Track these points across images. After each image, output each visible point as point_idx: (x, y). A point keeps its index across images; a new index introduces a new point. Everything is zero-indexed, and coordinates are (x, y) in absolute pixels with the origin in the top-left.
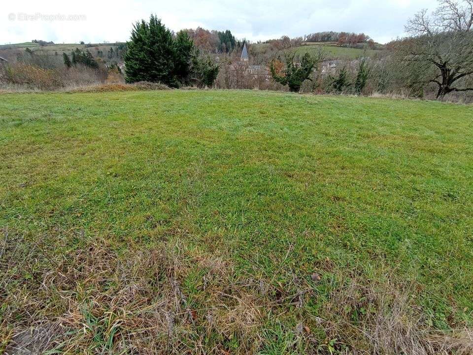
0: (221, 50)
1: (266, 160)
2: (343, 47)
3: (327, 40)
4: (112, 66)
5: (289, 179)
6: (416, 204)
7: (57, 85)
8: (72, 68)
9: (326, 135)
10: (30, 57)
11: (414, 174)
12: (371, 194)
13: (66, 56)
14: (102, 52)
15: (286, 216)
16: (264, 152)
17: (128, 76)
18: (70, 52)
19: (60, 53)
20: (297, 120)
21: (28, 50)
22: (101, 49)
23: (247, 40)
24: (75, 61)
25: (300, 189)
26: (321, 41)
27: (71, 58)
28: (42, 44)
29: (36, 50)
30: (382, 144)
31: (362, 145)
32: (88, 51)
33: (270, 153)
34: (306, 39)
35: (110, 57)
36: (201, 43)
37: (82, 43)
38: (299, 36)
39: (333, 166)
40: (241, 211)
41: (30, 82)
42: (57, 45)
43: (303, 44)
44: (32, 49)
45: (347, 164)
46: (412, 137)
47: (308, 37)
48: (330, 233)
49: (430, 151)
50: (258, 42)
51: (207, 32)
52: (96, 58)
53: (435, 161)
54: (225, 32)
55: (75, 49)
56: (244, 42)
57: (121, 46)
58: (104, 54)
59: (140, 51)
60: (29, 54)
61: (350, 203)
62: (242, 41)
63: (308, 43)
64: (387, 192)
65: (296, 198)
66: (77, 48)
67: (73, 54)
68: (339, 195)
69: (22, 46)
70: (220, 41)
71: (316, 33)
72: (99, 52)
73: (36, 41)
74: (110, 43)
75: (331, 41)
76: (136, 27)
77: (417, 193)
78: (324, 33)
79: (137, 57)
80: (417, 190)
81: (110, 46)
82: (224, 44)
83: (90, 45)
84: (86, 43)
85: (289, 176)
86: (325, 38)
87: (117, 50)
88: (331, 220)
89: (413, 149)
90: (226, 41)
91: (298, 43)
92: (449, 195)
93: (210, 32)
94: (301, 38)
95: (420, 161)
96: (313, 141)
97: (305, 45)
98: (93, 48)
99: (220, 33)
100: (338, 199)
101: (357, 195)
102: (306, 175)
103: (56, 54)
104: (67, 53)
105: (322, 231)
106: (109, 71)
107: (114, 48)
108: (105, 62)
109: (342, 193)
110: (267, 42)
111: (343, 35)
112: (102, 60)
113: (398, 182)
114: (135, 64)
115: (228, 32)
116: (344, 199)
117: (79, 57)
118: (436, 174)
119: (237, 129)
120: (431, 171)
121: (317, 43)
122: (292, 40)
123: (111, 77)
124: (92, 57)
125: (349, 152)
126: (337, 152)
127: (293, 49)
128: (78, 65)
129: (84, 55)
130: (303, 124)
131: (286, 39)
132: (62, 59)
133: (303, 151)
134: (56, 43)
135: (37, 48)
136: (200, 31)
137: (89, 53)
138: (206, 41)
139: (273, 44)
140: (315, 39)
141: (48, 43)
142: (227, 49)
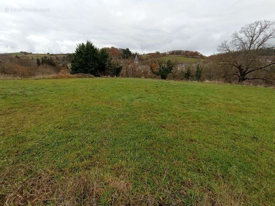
0: (124, 58)
1: (149, 118)
2: (187, 57)
3: (179, 54)
4: (64, 65)
5: (163, 129)
6: (237, 143)
7: (31, 74)
8: (41, 66)
9: (183, 103)
10: (17, 60)
11: (233, 125)
12: (211, 138)
13: (38, 60)
14: (58, 58)
15: (162, 152)
16: (148, 113)
17: (72, 70)
18: (41, 58)
19: (35, 58)
20: (166, 95)
21: (17, 57)
22: (58, 56)
23: (138, 53)
24: (43, 62)
25: (169, 135)
26: (176, 54)
27: (41, 61)
28: (25, 53)
29: (22, 57)
30: (213, 108)
31: (203, 109)
32: (51, 58)
33: (152, 113)
34: (168, 53)
35: (63, 61)
36: (113, 54)
37: (48, 53)
38: (165, 52)
39: (188, 121)
40: (135, 149)
41: (15, 74)
42: (34, 54)
43: (167, 55)
44: (19, 56)
45: (195, 120)
46: (228, 104)
47: (169, 52)
48: (189, 163)
49: (240, 112)
50: (143, 54)
51: (117, 49)
52: (55, 61)
53: (243, 117)
54: (126, 49)
55: (44, 56)
56: (136, 54)
57: (69, 55)
58: (60, 59)
59: (80, 58)
60: (17, 59)
61: (199, 143)
62: (135, 53)
63: (169, 55)
64: (220, 136)
65: (168, 141)
66: (45, 56)
67: (42, 59)
68: (193, 138)
69: (13, 54)
70: (123, 54)
71: (174, 50)
72: (57, 58)
73: (22, 52)
74: (64, 53)
75: (181, 54)
76: (79, 46)
77: (236, 136)
78: (178, 50)
79: (78, 61)
80: (236, 135)
81: (63, 55)
82: (125, 55)
83: (52, 55)
84: (50, 53)
85: (163, 127)
87: (67, 57)
88: (189, 154)
89: (230, 110)
90: (126, 54)
91: (164, 55)
92: (254, 137)
93: (118, 49)
94: (166, 53)
95: (235, 117)
96: (176, 107)
97: (168, 56)
98: (54, 56)
99: (123, 50)
100: (192, 140)
101: (202, 138)
102: (173, 126)
103: (33, 59)
104: (39, 58)
105: (185, 162)
106: (62, 68)
107: (65, 56)
108: (60, 63)
109: (194, 137)
110: (148, 54)
111: (187, 52)
112: (58, 62)
113: (225, 130)
114: (77, 64)
115: (128, 49)
116: (195, 141)
117: (45, 60)
118: (245, 125)
119: (132, 100)
120: (242, 123)
121: (174, 55)
122: (161, 53)
123: (62, 71)
124: (53, 61)
125: (196, 113)
126: (189, 113)
127: (162, 58)
128: (45, 65)
129: (49, 59)
130: (169, 97)
131: (158, 53)
132: (36, 61)
133: (170, 112)
135: (22, 56)
136: (113, 48)
137: (51, 59)
138: (116, 53)
139: (151, 55)
140: (173, 53)
141: (29, 53)
142: (127, 57)
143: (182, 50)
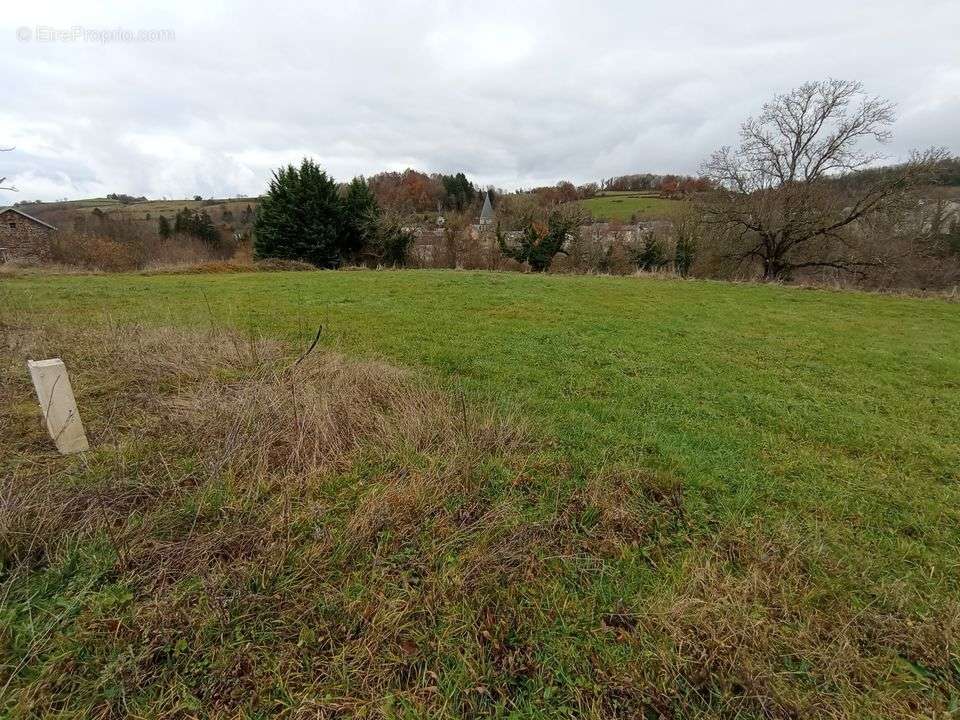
0: (447, 206)
2: (673, 198)
3: (644, 188)
4: (246, 235)
7: (137, 265)
8: (169, 242)
10: (97, 222)
13: (163, 222)
14: (230, 213)
18: (175, 214)
19: (156, 215)
21: (97, 212)
22: (230, 207)
23: (497, 187)
24: (178, 228)
26: (633, 190)
27: (172, 224)
28: (126, 200)
29: (114, 211)
32: (205, 212)
34: (605, 186)
35: (244, 222)
36: (412, 195)
37: (198, 199)
38: (590, 182)
41: (90, 262)
42: (152, 202)
43: (600, 194)
44: (103, 209)
47: (607, 183)
50: (517, 192)
51: (424, 176)
52: (217, 224)
54: (454, 176)
55: (182, 208)
56: (491, 193)
57: (261, 199)
58: (234, 215)
60: (97, 217)
62: (486, 190)
63: (607, 193)
66: (186, 208)
67: (178, 217)
69: (88, 204)
70: (445, 192)
71: (623, 175)
72: (225, 213)
73: (114, 196)
74: (250, 196)
75: (650, 188)
78: (637, 176)
81: (247, 204)
82: (453, 196)
83: (211, 202)
84: (206, 197)
86: (639, 185)
87: (258, 210)
90: (456, 193)
91: (589, 192)
93: (429, 176)
94: (594, 186)
97: (603, 196)
98: (217, 206)
99: (446, 178)
103: (148, 218)
104: (167, 215)
106: (238, 245)
107: (253, 206)
108: (234, 230)
110: (534, 191)
111: (670, 179)
112: (228, 226)
115: (461, 177)
117: (186, 221)
121: (622, 193)
122: (579, 188)
123: (239, 254)
124: (211, 222)
127: (583, 203)
128: (183, 236)
129: (197, 218)
131: (566, 192)
132: (156, 225)
134: (150, 198)
135: (113, 208)
136: (411, 175)
137: (206, 216)
138: (420, 191)
139: (543, 195)
140: (620, 186)
141: (136, 200)
142: (458, 204)
143: (653, 174)
